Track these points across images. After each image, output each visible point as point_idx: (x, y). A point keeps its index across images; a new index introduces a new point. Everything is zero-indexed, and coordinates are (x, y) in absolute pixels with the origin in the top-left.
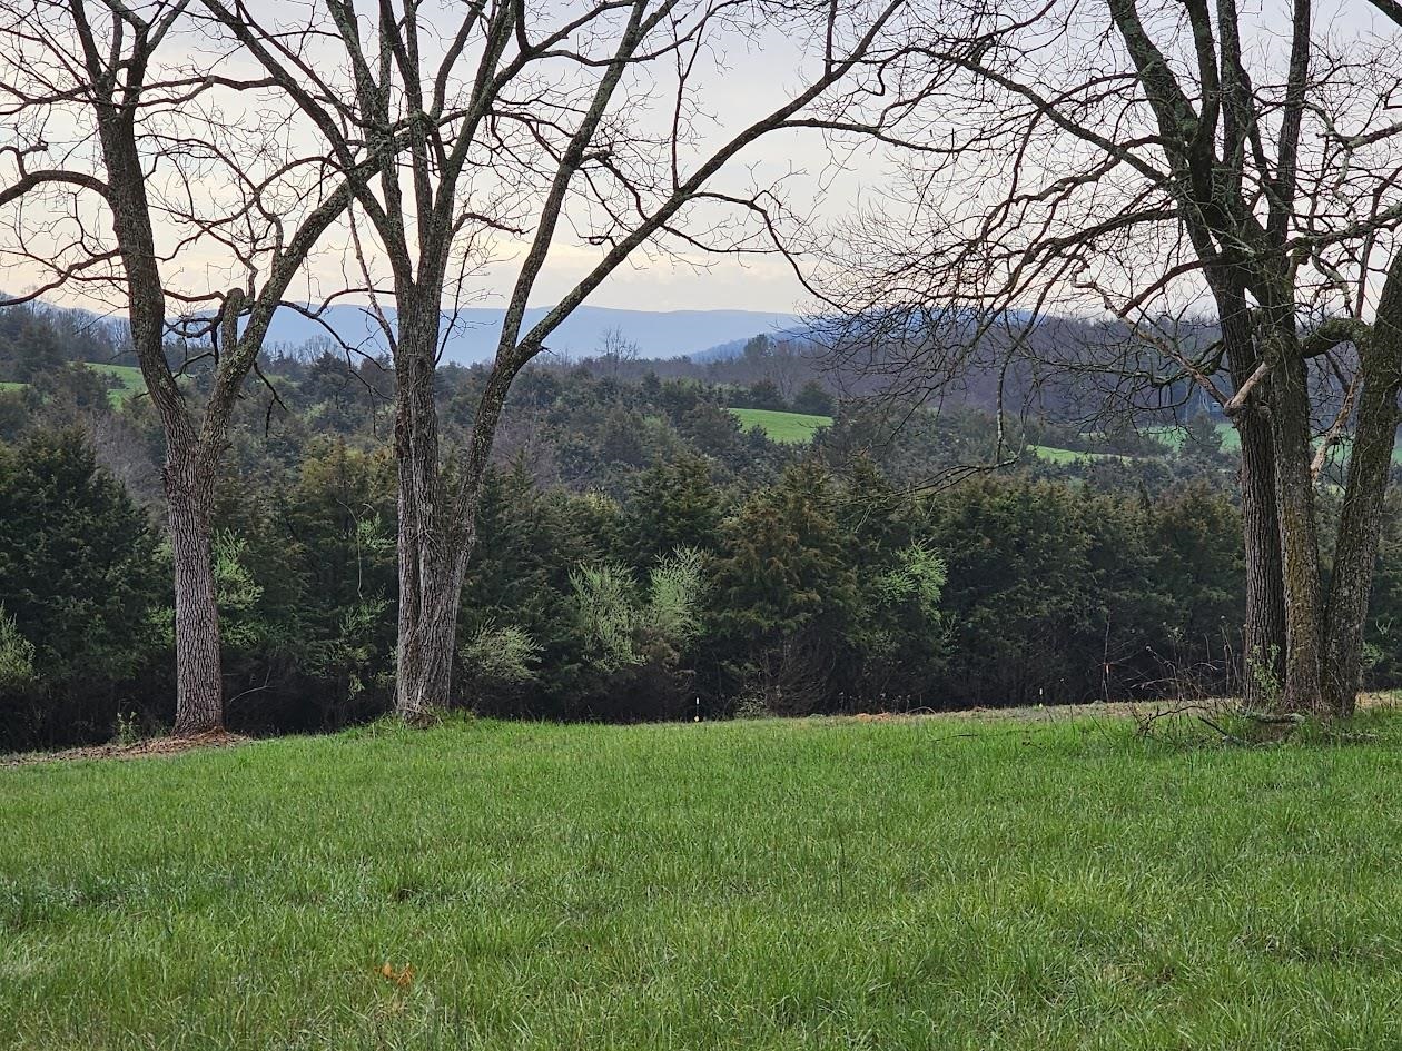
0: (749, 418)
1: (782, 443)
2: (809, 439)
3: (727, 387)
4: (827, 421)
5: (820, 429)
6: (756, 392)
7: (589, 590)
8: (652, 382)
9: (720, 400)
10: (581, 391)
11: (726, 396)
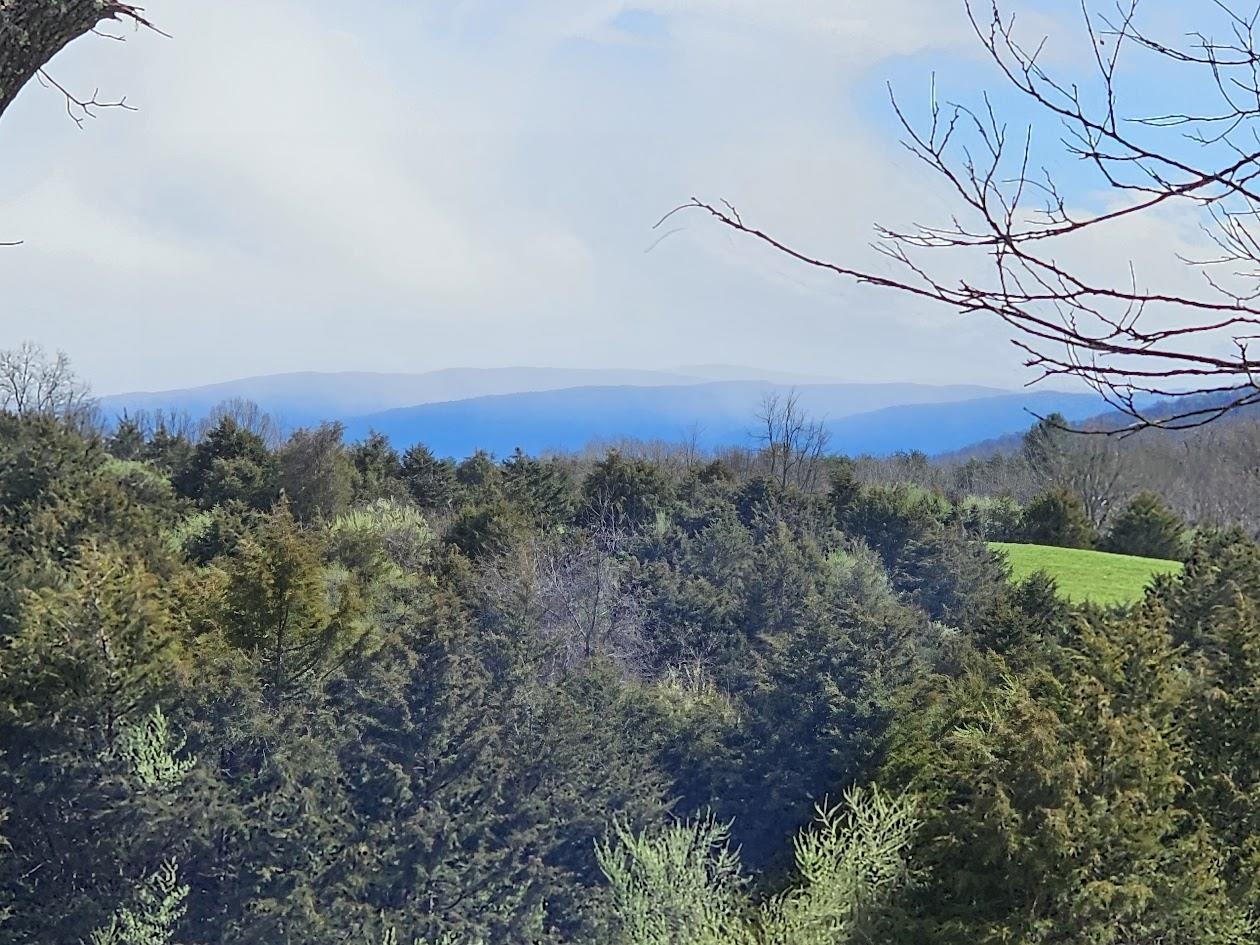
0: (1024, 560)
1: (1086, 604)
2: (1140, 596)
3: (986, 503)
4: (1174, 568)
5: (1159, 581)
6: (1035, 514)
7: (638, 879)
8: (844, 491)
9: (972, 525)
10: (708, 501)
11: (985, 521)
